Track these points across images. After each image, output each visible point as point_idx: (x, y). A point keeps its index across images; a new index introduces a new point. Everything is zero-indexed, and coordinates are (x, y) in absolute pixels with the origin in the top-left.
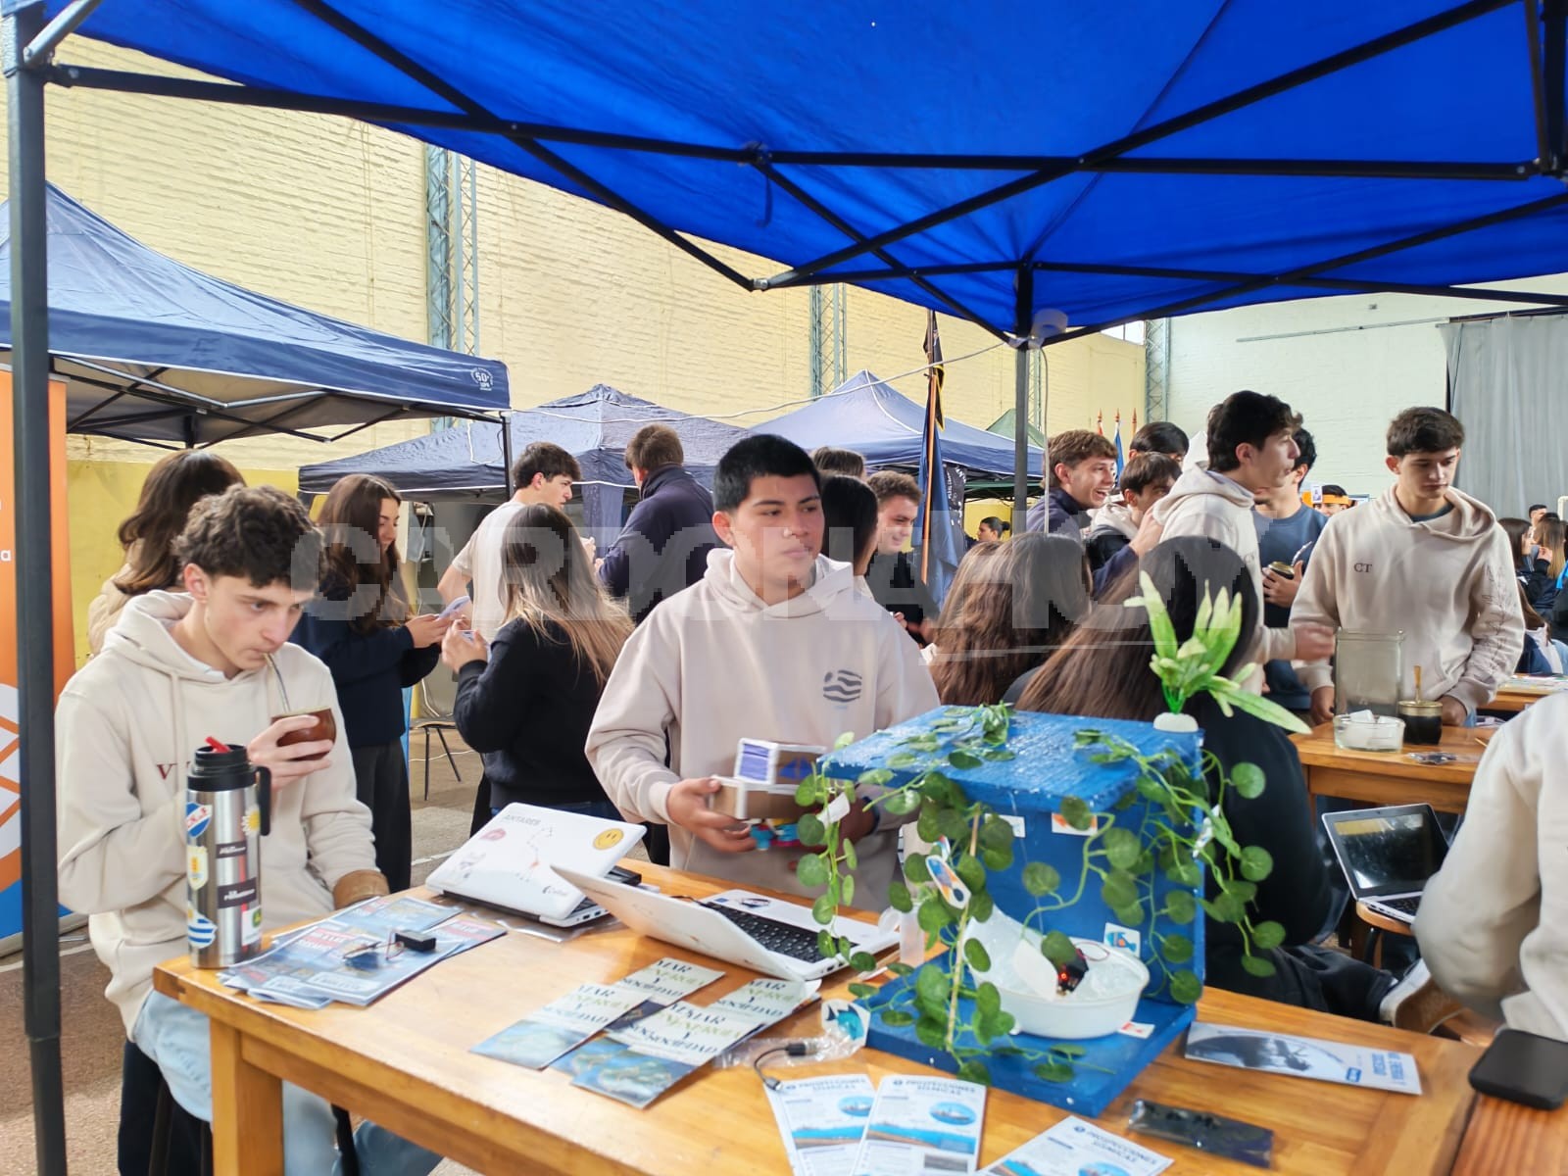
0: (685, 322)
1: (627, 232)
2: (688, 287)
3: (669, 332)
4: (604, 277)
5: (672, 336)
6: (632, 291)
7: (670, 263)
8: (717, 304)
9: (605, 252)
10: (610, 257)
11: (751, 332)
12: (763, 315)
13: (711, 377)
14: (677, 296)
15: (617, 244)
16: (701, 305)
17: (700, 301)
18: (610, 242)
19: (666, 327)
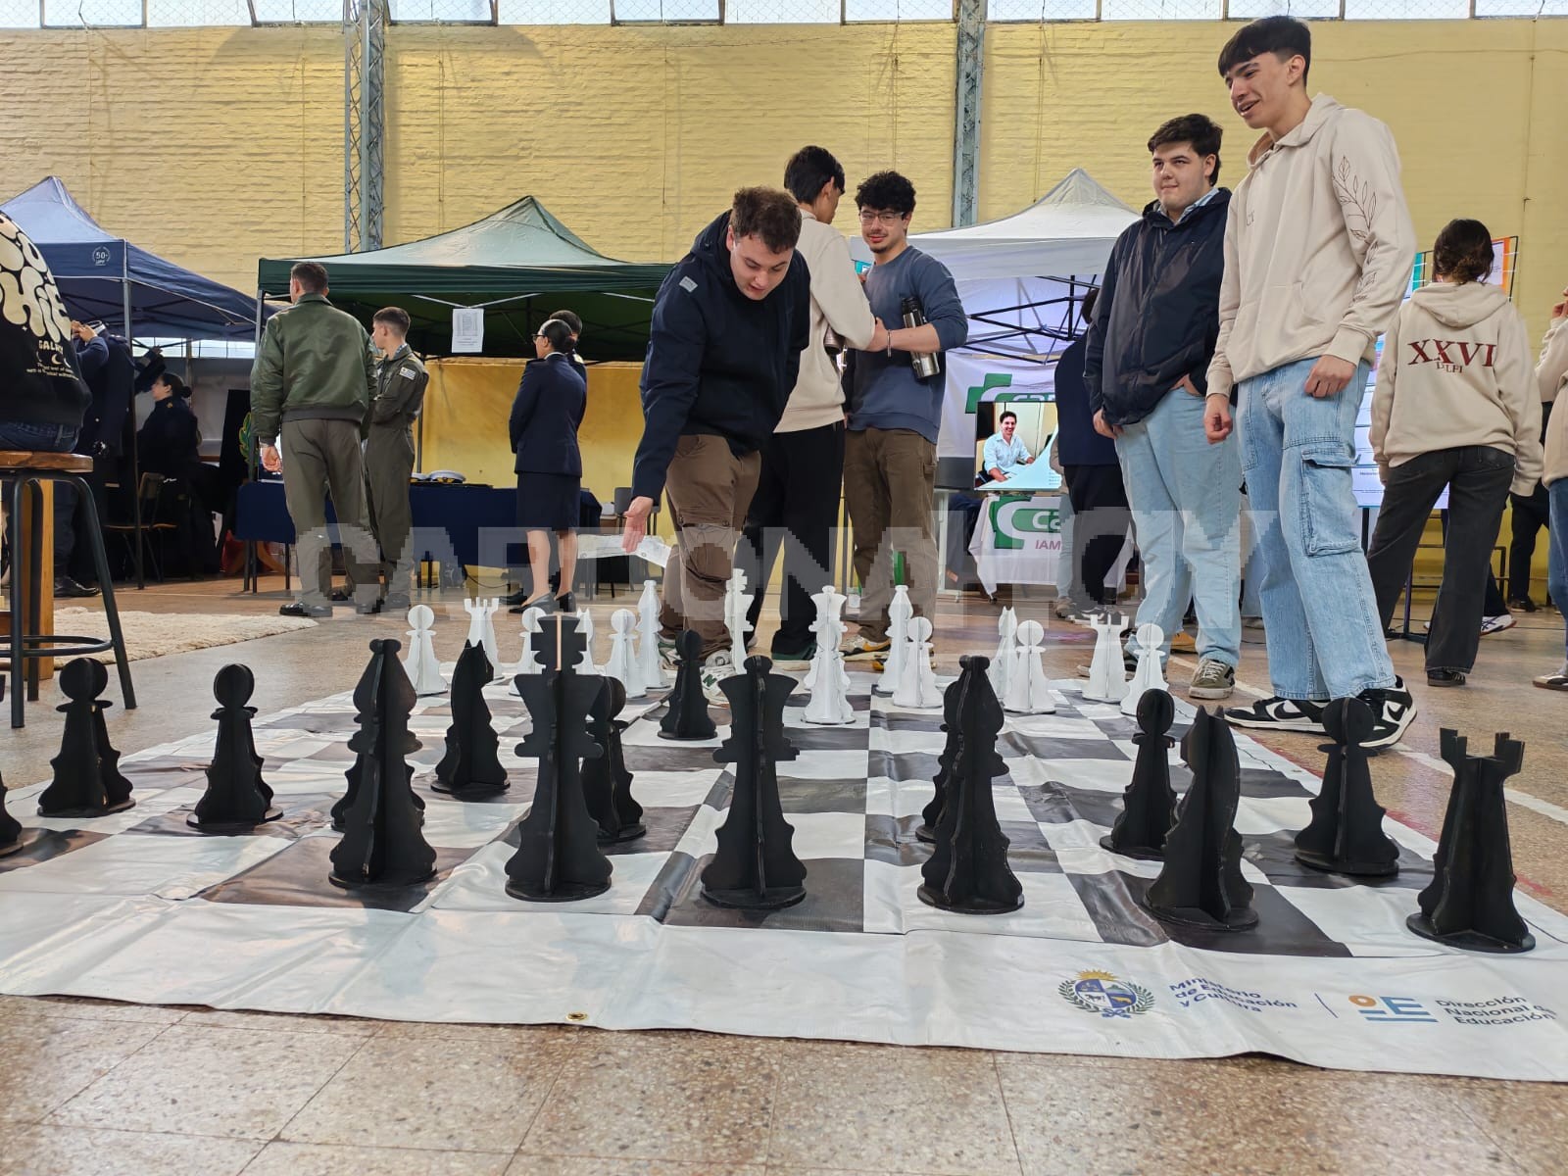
0: (129, 170)
1: (46, 91)
2: (133, 131)
3: (104, 185)
4: (13, 142)
5: (108, 189)
6: (49, 150)
7: (108, 110)
8: (181, 142)
9: (15, 117)
10: (22, 120)
11: (243, 166)
12: (262, 143)
13: (171, 226)
14: (117, 143)
15: (29, 105)
16: (155, 147)
17: (154, 143)
18: (22, 105)
19: (100, 180)
